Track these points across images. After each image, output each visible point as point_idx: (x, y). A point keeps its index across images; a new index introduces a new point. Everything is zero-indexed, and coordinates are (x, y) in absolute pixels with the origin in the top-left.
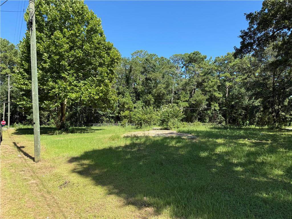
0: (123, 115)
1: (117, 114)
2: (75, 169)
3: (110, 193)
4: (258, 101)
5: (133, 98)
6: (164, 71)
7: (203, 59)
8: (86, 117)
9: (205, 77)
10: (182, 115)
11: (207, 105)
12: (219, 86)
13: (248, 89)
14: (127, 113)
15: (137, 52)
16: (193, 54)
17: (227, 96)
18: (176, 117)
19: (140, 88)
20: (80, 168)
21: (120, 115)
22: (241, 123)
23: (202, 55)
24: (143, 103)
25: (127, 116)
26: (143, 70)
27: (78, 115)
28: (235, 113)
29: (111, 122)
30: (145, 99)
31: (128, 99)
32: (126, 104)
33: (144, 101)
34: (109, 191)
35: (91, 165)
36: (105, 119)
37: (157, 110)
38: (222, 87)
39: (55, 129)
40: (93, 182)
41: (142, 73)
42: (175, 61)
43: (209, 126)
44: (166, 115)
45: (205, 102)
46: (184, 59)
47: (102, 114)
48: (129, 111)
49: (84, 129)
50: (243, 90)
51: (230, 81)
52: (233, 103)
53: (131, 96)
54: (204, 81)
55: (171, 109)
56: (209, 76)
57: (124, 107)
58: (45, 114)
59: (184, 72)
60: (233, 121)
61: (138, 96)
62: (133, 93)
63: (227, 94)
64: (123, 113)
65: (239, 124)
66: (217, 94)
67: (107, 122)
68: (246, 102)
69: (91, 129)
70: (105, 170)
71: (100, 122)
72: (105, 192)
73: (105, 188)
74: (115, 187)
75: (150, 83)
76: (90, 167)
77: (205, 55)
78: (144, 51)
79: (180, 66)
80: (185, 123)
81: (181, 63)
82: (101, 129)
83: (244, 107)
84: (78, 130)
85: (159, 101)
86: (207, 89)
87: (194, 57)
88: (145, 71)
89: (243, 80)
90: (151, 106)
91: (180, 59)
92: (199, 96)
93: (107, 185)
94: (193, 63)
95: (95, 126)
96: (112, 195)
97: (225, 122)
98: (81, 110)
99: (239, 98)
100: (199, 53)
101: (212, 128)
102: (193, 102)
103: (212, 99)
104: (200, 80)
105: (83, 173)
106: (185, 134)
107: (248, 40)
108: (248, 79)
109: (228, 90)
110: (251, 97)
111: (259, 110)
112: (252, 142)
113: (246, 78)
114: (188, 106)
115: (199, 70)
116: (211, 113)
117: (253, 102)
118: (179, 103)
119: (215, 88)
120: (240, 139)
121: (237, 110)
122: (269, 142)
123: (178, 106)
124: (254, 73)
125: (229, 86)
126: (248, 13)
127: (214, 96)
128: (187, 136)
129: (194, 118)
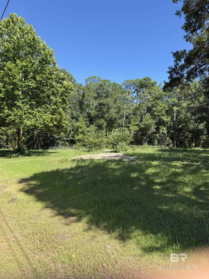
0: (78, 138)
1: (71, 138)
2: (23, 189)
3: (47, 207)
4: (202, 124)
5: (86, 122)
6: (116, 97)
7: (153, 85)
8: (43, 140)
9: (155, 102)
10: (131, 139)
11: (156, 128)
12: (167, 112)
13: (193, 114)
14: (81, 136)
15: (90, 78)
16: (144, 79)
17: (175, 120)
18: (125, 141)
19: (93, 113)
20: (27, 188)
21: (74, 138)
22: (187, 145)
23: (153, 81)
24: (96, 128)
25: (81, 140)
26: (96, 95)
27: (35, 138)
28: (182, 136)
29: (66, 145)
30: (98, 123)
31: (82, 123)
32: (80, 128)
33: (97, 125)
34: (47, 205)
35: (37, 185)
36: (60, 142)
37: (109, 134)
38: (169, 112)
39: (12, 152)
40: (35, 199)
41: (96, 98)
42: (127, 87)
43: (156, 149)
44: (116, 139)
45: (154, 126)
46: (135, 85)
47: (58, 138)
48: (82, 135)
49: (40, 152)
50: (189, 115)
51: (178, 105)
52: (180, 127)
53: (84, 121)
54: (153, 106)
55: (120, 134)
56: (158, 102)
57: (78, 131)
58: (4, 138)
59: (136, 97)
60: (181, 144)
61: (91, 120)
62: (87, 118)
63: (175, 118)
64: (77, 137)
65: (185, 147)
66: (165, 119)
67: (62, 145)
68: (192, 126)
69: (47, 152)
70: (47, 189)
71: (56, 145)
72: (44, 206)
73: (44, 203)
74: (53, 202)
75: (103, 108)
76: (36, 187)
77: (155, 81)
78: (98, 77)
79: (132, 91)
80: (134, 146)
81: (132, 88)
82: (55, 152)
83: (190, 130)
84: (35, 153)
85: (111, 124)
86: (155, 113)
87: (145, 83)
88: (99, 96)
89: (189, 105)
90: (103, 130)
91: (131, 85)
92: (148, 120)
93: (46, 201)
94: (144, 89)
95: (51, 149)
96: (48, 209)
97: (172, 144)
98: (37, 133)
99: (186, 122)
100: (150, 79)
101: (159, 150)
102: (142, 126)
103: (160, 123)
104: (150, 105)
105: (28, 192)
106: (128, 157)
107: (175, 76)
108: (192, 104)
109: (176, 115)
110: (196, 121)
111: (202, 133)
112: (183, 164)
113: (191, 104)
114: (138, 129)
115: (149, 95)
116: (159, 136)
117: (198, 126)
118: (130, 127)
119: (163, 112)
120: (174, 161)
121: (184, 133)
122: (198, 164)
123: (128, 130)
124: (199, 99)
125: (177, 110)
126: (175, 52)
127: (163, 120)
128: (128, 159)
129: (143, 140)
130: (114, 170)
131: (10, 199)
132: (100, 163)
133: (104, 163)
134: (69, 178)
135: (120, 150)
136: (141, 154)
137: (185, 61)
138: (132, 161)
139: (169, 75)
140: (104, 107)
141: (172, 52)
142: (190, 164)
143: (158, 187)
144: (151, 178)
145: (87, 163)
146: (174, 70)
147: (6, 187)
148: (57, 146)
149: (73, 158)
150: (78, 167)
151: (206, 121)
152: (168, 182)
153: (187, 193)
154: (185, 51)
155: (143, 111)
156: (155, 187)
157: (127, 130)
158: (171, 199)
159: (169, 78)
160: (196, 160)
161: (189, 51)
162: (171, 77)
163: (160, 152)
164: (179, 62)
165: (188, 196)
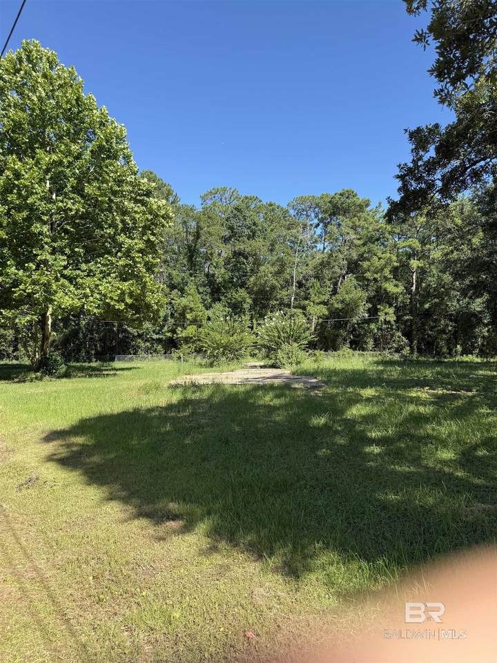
0: (184, 335)
1: (169, 334)
2: (55, 455)
3: (111, 498)
4: (479, 300)
5: (204, 297)
6: (274, 235)
7: (361, 208)
8: (100, 340)
9: (366, 248)
10: (310, 336)
11: (369, 311)
12: (395, 271)
13: (457, 276)
14: (191, 330)
15: (213, 191)
16: (341, 195)
17: (414, 291)
18: (295, 341)
19: (221, 274)
20: (64, 452)
21: (175, 335)
22: (445, 350)
23: (361, 198)
24: (227, 309)
25: (192, 338)
26: (227, 233)
27: (81, 335)
28: (432, 328)
29: (155, 351)
30: (231, 299)
31: (192, 300)
32: (189, 311)
33: (229, 303)
34: (111, 493)
35: (87, 445)
36: (143, 344)
37: (259, 324)
38: (400, 272)
39: (28, 369)
40: (84, 478)
41: (226, 240)
42: (299, 213)
43: (370, 359)
44: (274, 336)
45: (365, 305)
46: (320, 208)
47: (136, 334)
48: (195, 327)
49: (94, 369)
50: (447, 278)
51: (423, 256)
52: (427, 306)
53: (200, 293)
54: (362, 257)
55: (284, 323)
56: (376, 247)
57: (185, 317)
58: (8, 334)
59: (320, 236)
60: (428, 346)
61: (215, 291)
62: (205, 286)
63: (414, 285)
64: (182, 332)
65: (439, 354)
66: (391, 287)
67: (147, 350)
68: (454, 305)
69: (110, 368)
70: (112, 456)
71: (132, 352)
72: (103, 495)
73: (104, 488)
74: (125, 487)
75: (244, 264)
76: (84, 450)
77: (367, 198)
78: (230, 189)
79: (312, 223)
80: (317, 352)
81: (313, 215)
82: (130, 369)
83: (451, 315)
84: (82, 369)
85: (263, 301)
86: (368, 275)
87: (343, 203)
88: (233, 235)
89: (447, 254)
90: (245, 316)
91: (310, 208)
92: (351, 290)
93: (109, 484)
94: (341, 217)
95: (119, 360)
96: (113, 502)
97: (408, 348)
98: (88, 324)
99: (440, 296)
100: (354, 193)
101: (378, 363)
102: (336, 306)
103: (379, 298)
104: (355, 256)
105: (66, 462)
106: (304, 379)
107: (414, 185)
108: (455, 253)
109: (417, 278)
110: (464, 293)
111: (480, 321)
112: (433, 395)
113: (452, 252)
114: (327, 313)
115: (351, 232)
116: (378, 329)
117: (469, 303)
118: (308, 308)
119: (387, 272)
120: (413, 387)
121: (435, 321)
122: (470, 394)
123: (304, 313)
124: (470, 240)
125: (418, 267)
126: (413, 128)
127: (385, 290)
128: (305, 383)
129: (340, 340)
130: (271, 409)
131: (23, 480)
132: (237, 394)
133: (248, 392)
134: (163, 430)
135: (284, 361)
136: (334, 372)
137: (438, 150)
138: (314, 387)
139: (399, 184)
140: (245, 261)
141: (406, 130)
142: (452, 394)
143: (376, 450)
144: (358, 428)
145: (206, 394)
146: (410, 171)
147: (13, 451)
148: (134, 354)
149: (173, 382)
150: (184, 403)
151: (489, 292)
152: (401, 436)
153: (445, 462)
154: (437, 126)
155: (339, 271)
156: (368, 449)
157: (301, 316)
158: (407, 476)
159: (399, 190)
160: (466, 386)
161: (447, 128)
162: (404, 188)
163: (380, 368)
164: (423, 153)
165: (446, 469)
